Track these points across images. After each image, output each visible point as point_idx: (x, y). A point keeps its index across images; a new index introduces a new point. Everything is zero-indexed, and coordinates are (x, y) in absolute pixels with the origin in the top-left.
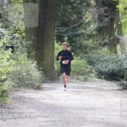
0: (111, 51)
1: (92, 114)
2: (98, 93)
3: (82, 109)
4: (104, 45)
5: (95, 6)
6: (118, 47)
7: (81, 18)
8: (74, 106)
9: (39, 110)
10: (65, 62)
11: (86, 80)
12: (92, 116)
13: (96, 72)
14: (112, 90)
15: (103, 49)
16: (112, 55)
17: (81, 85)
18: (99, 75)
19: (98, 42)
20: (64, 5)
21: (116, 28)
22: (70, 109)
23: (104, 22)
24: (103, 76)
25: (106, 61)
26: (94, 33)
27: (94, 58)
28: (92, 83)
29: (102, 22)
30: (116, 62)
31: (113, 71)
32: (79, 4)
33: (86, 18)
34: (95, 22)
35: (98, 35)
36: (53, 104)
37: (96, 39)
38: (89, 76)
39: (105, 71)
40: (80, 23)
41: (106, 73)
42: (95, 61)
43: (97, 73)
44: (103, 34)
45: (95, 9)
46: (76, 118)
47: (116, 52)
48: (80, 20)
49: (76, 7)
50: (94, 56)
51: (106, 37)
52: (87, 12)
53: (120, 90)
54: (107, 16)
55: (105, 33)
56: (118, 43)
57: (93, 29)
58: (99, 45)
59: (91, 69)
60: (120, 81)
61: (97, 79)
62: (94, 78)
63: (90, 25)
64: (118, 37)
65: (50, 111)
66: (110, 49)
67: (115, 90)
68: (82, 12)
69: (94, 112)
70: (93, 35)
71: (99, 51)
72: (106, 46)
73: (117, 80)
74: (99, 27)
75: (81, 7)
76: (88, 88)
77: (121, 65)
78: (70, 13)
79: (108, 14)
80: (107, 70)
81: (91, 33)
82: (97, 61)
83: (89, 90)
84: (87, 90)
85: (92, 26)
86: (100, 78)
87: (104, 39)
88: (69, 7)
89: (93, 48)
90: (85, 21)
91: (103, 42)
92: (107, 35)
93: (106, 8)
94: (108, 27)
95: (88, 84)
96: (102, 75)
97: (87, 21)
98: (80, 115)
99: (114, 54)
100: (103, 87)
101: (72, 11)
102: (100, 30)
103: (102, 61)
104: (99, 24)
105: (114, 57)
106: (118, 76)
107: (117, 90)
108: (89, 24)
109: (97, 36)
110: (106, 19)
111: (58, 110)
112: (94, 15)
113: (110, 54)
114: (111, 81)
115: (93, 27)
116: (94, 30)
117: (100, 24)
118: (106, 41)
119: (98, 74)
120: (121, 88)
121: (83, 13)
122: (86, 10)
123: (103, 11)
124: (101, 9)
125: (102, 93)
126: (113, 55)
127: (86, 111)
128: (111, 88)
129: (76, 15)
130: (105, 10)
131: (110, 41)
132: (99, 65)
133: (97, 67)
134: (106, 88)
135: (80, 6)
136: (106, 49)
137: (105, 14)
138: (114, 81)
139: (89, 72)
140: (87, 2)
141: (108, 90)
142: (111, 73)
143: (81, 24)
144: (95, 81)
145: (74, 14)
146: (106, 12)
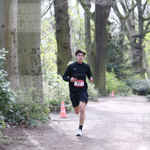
0: (141, 77)
1: (130, 117)
2: (133, 103)
3: (124, 114)
4: (137, 73)
5: (131, 49)
6: (146, 74)
7: (122, 57)
8: (118, 112)
9: (97, 114)
11: (126, 95)
12: (130, 118)
13: (132, 90)
14: (143, 101)
15: (136, 76)
16: (142, 79)
17: (123, 99)
18: (134, 92)
19: (133, 71)
20: (111, 49)
21: (144, 62)
22: (116, 114)
23: (136, 59)
24: (137, 93)
25: (138, 83)
26: (131, 66)
27: (131, 82)
28: (130, 97)
30: (145, 84)
31: (143, 90)
32: (121, 48)
33: (125, 57)
34: (131, 59)
35: (133, 67)
36: (105, 111)
37: (131, 69)
38: (128, 93)
39: (138, 90)
40: (121, 60)
41: (138, 91)
42: (131, 83)
43: (133, 91)
45: (130, 51)
46: (120, 119)
47: (144, 78)
48: (122, 58)
49: (119, 50)
50: (131, 80)
51: (138, 69)
52: (126, 53)
53: (147, 101)
54: (138, 55)
55: (137, 66)
56: (145, 72)
58: (134, 73)
59: (129, 89)
60: (147, 95)
61: (132, 95)
62: (131, 94)
64: (146, 68)
65: (103, 115)
66: (141, 76)
67: (144, 101)
68: (122, 53)
69: (131, 116)
70: (130, 67)
71: (134, 77)
72: (138, 74)
73: (145, 95)
74: (133, 62)
76: (127, 100)
77: (147, 86)
78: (115, 54)
79: (139, 54)
80: (139, 89)
82: (133, 83)
83: (128, 102)
84: (127, 102)
85: (129, 61)
86: (135, 94)
87: (136, 70)
88: (114, 50)
89: (130, 75)
90: (124, 58)
91: (136, 72)
92: (138, 67)
93: (137, 50)
94: (139, 62)
95: (127, 98)
96: (136, 92)
97: (126, 58)
98: (122, 117)
99: (143, 79)
100: (137, 100)
101: (116, 52)
102: (134, 64)
103: (136, 84)
104: (133, 60)
105: (143, 81)
106: (146, 93)
107: (146, 101)
108: (127, 60)
109: (132, 68)
110: (138, 57)
111: (108, 115)
112: (130, 55)
113: (141, 79)
114: (142, 95)
115: (130, 62)
116: (130, 64)
118: (138, 71)
119: (134, 91)
120: (148, 100)
121: (123, 54)
122: (125, 52)
123: (136, 52)
124: (135, 51)
125: (136, 103)
126: (143, 80)
127: (126, 115)
128: (141, 100)
129: (119, 55)
130: (137, 51)
131: (140, 70)
132: (134, 86)
133: (133, 87)
135: (121, 49)
136: (138, 76)
137: (137, 54)
138: (144, 96)
139: (128, 90)
140: (126, 47)
141: (139, 102)
142: (142, 90)
144: (132, 96)
145: (117, 54)
146: (137, 52)
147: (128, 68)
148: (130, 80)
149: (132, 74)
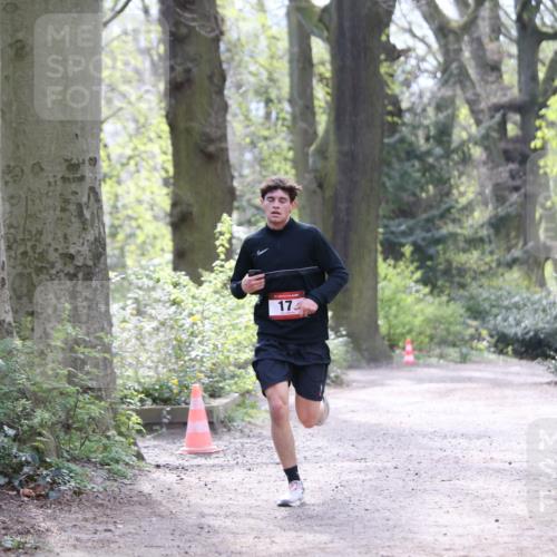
0: (530, 279)
1: (481, 451)
2: (497, 392)
3: (455, 437)
4: (510, 265)
5: (485, 163)
6: (549, 269)
7: (448, 194)
8: (433, 430)
9: (340, 440)
10: (286, 305)
11: (464, 359)
12: (482, 455)
13: (492, 336)
14: (535, 384)
15: (507, 276)
16: (532, 289)
17: (453, 374)
18: (501, 346)
19: (495, 257)
20: (400, 160)
22: (424, 436)
23: (507, 204)
24: (510, 348)
25: (517, 306)
26: (484, 232)
27: (485, 300)
28: (482, 366)
29: (503, 203)
30: (544, 311)
31: (536, 334)
32: (442, 157)
33: (462, 194)
34: (486, 204)
35: (493, 237)
37: (488, 248)
38: (472, 348)
39: (516, 334)
40: (444, 207)
41: (518, 340)
42: (486, 306)
43: (493, 340)
44: (508, 235)
45: (484, 170)
46: (438, 461)
47: (542, 283)
48: (446, 199)
49: (432, 167)
50: (485, 295)
51: (516, 244)
52: (464, 179)
54: (517, 189)
55: (513, 234)
56: (547, 259)
57: (481, 222)
58: (499, 264)
59: (477, 330)
60: (554, 358)
61: (493, 357)
62: (486, 354)
63: (472, 211)
65: (368, 443)
66: (528, 276)
67: (541, 384)
68: (449, 179)
69: (487, 444)
70: (481, 240)
71: (498, 282)
72: (515, 268)
73: (546, 357)
74: (496, 216)
75: (448, 164)
76: (470, 380)
78: (417, 182)
79: (518, 183)
80: (519, 331)
81: (476, 233)
82: (493, 306)
83: (474, 385)
84: (469, 385)
85: (476, 214)
86: (501, 352)
87: (509, 249)
88: (413, 166)
89: (483, 273)
90: (457, 202)
91: (509, 257)
92: (517, 237)
93: (512, 166)
94: (519, 216)
95: (468, 371)
96: (508, 345)
97: (463, 201)
98: (448, 452)
99: (538, 289)
100: (510, 378)
101: (424, 175)
102: (498, 225)
103: (507, 308)
104: (496, 208)
105: (537, 297)
106: (550, 348)
107: (549, 383)
108: (469, 208)
109: (490, 242)
110: (515, 197)
111: (390, 441)
112: (482, 186)
113: (528, 288)
114: (533, 358)
115: (480, 216)
116: (482, 226)
117: (499, 210)
118: (517, 253)
119: (498, 341)
121: (452, 181)
122: (461, 175)
123: (505, 175)
124: (501, 169)
125: (508, 392)
126: (535, 293)
127: (464, 442)
128: (530, 380)
129: (435, 186)
130: (511, 171)
131: (526, 252)
132: (499, 318)
133: (495, 325)
134: (517, 380)
135: (443, 162)
136: (515, 275)
137: (511, 183)
138: (539, 359)
139: (472, 337)
140: (463, 152)
141: (523, 385)
142: (531, 338)
143: (448, 210)
144: (489, 362)
145: (427, 183)
146: (513, 177)
147: (474, 242)
148: (483, 292)
149: (491, 268)
